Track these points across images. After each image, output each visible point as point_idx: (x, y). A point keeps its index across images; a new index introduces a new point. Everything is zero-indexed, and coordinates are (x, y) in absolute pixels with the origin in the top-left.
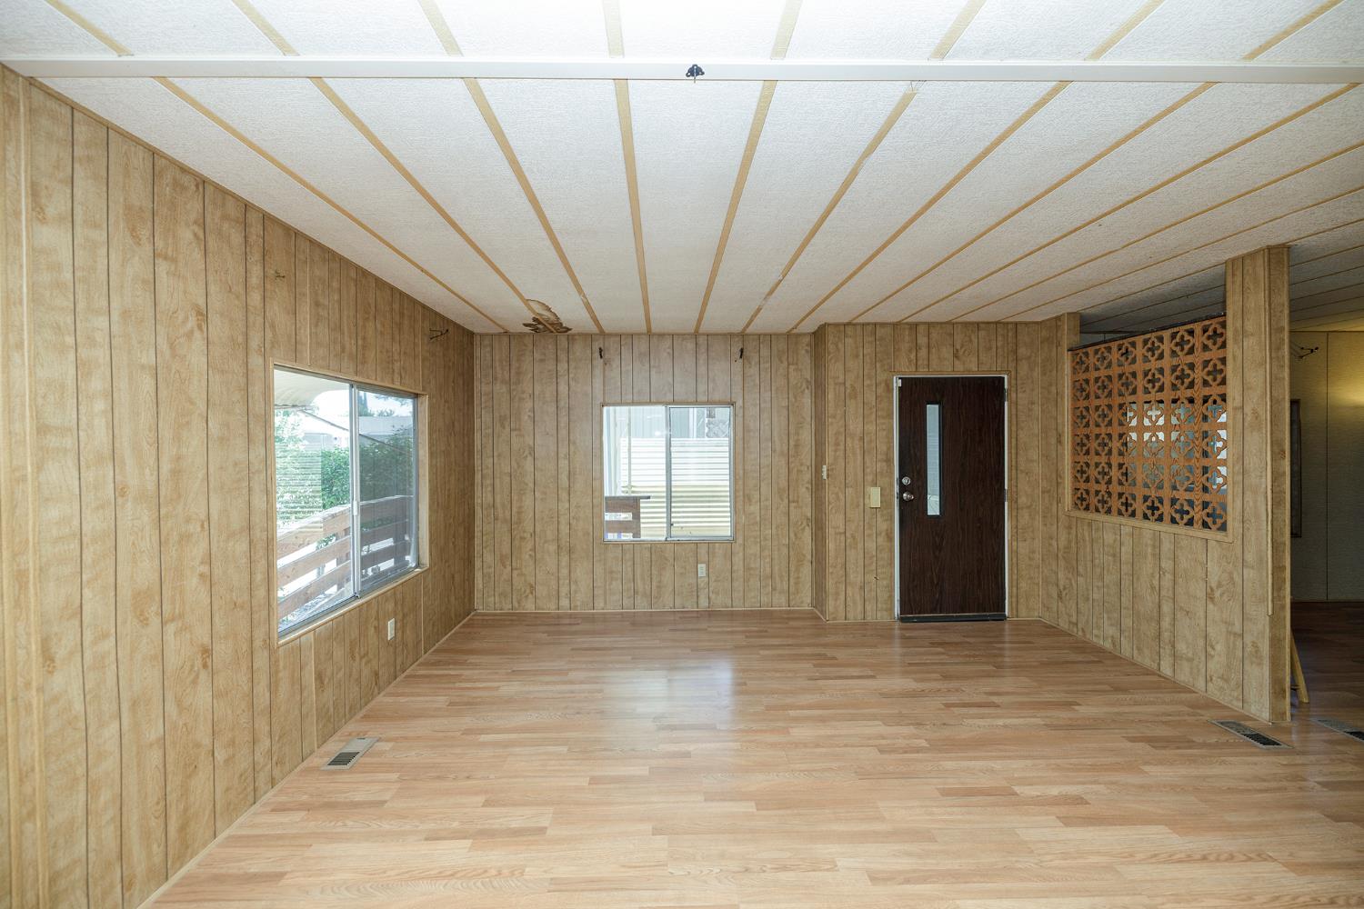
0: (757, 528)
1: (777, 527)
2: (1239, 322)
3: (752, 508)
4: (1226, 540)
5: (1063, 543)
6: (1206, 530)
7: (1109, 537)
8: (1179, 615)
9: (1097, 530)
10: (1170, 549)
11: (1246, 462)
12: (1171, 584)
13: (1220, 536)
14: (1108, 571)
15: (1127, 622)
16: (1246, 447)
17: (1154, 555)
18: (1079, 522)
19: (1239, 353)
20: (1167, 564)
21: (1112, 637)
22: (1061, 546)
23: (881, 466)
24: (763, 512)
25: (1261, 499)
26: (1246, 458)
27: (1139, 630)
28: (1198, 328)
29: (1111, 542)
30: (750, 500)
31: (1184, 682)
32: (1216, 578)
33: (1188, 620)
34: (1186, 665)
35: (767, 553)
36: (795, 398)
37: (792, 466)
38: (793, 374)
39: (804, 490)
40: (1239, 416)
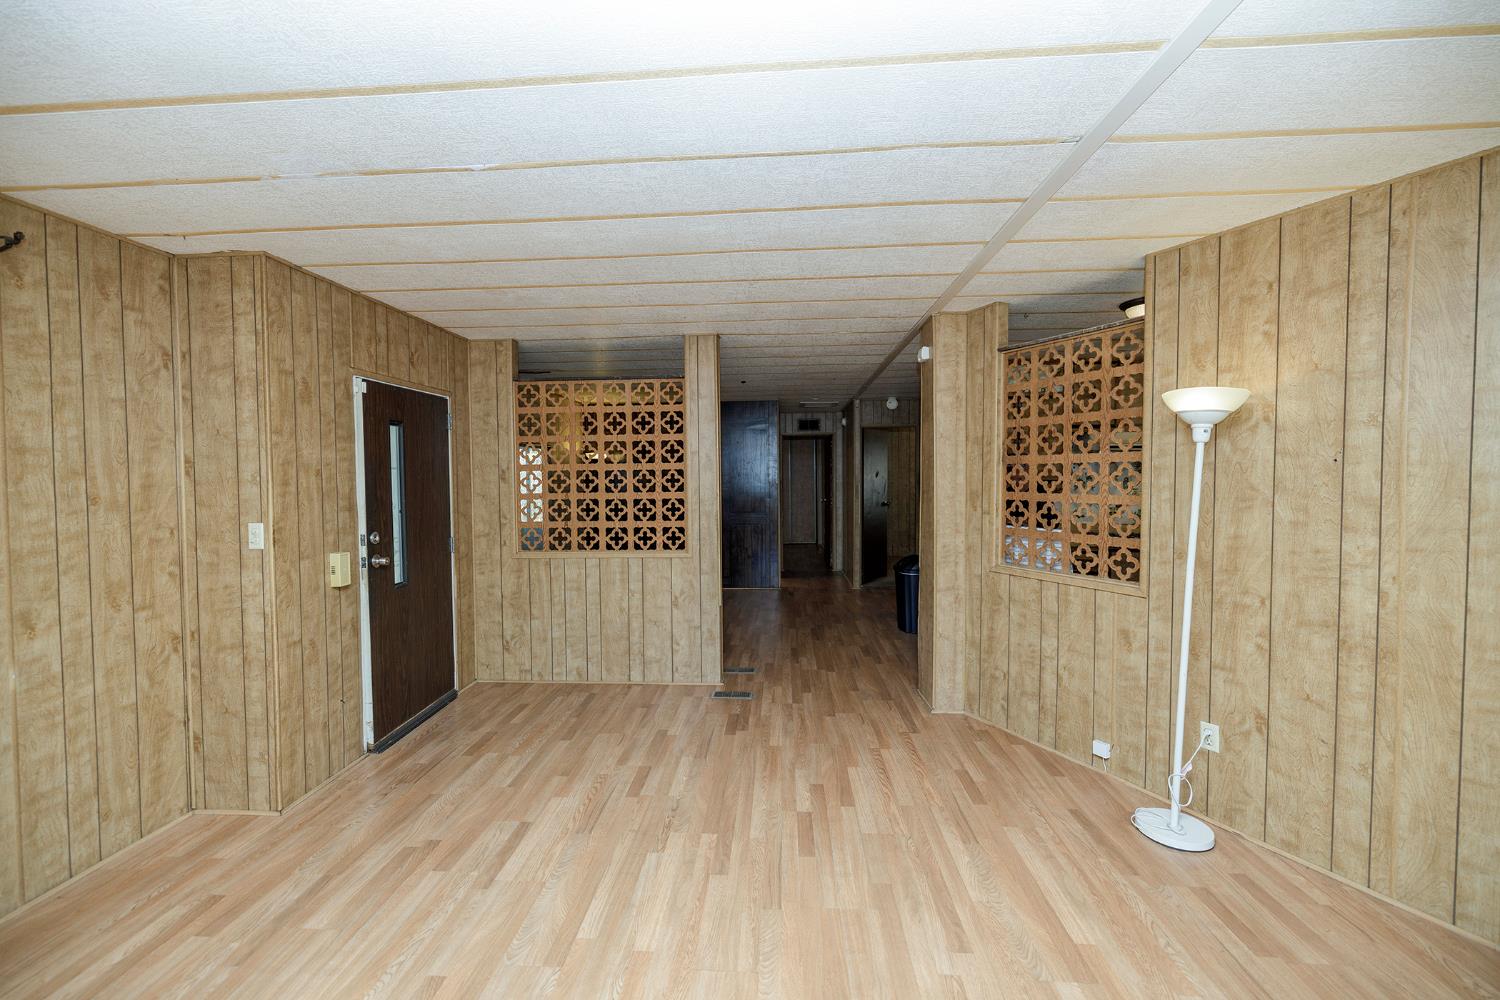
0: (55, 690)
1: (109, 673)
3: (38, 646)
4: (689, 555)
5: (509, 589)
7: (572, 573)
8: (647, 626)
9: (557, 568)
10: (638, 572)
12: (640, 602)
13: (681, 553)
14: (571, 606)
15: (594, 649)
17: (622, 580)
18: (533, 565)
20: (635, 586)
21: (578, 669)
22: (507, 592)
23: (344, 516)
24: (68, 648)
27: (608, 652)
28: (657, 383)
29: (575, 576)
30: (30, 628)
31: (653, 681)
33: (656, 628)
34: (655, 668)
35: (83, 741)
36: (141, 383)
37: (137, 531)
38: (132, 331)
39: (165, 578)
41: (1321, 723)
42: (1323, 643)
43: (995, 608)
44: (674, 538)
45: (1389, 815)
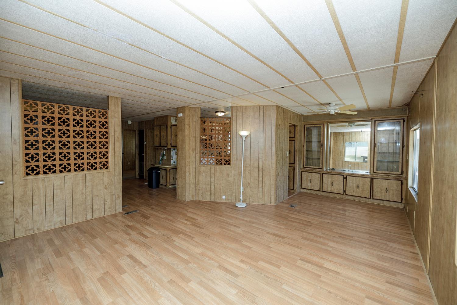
2: (113, 114)
6: (102, 170)
11: (115, 150)
16: (115, 146)
19: (113, 121)
25: (119, 158)
26: (115, 149)
32: (107, 182)
40: (113, 138)
41: (257, 182)
42: (257, 170)
43: (199, 174)
44: (104, 165)
45: (264, 192)
